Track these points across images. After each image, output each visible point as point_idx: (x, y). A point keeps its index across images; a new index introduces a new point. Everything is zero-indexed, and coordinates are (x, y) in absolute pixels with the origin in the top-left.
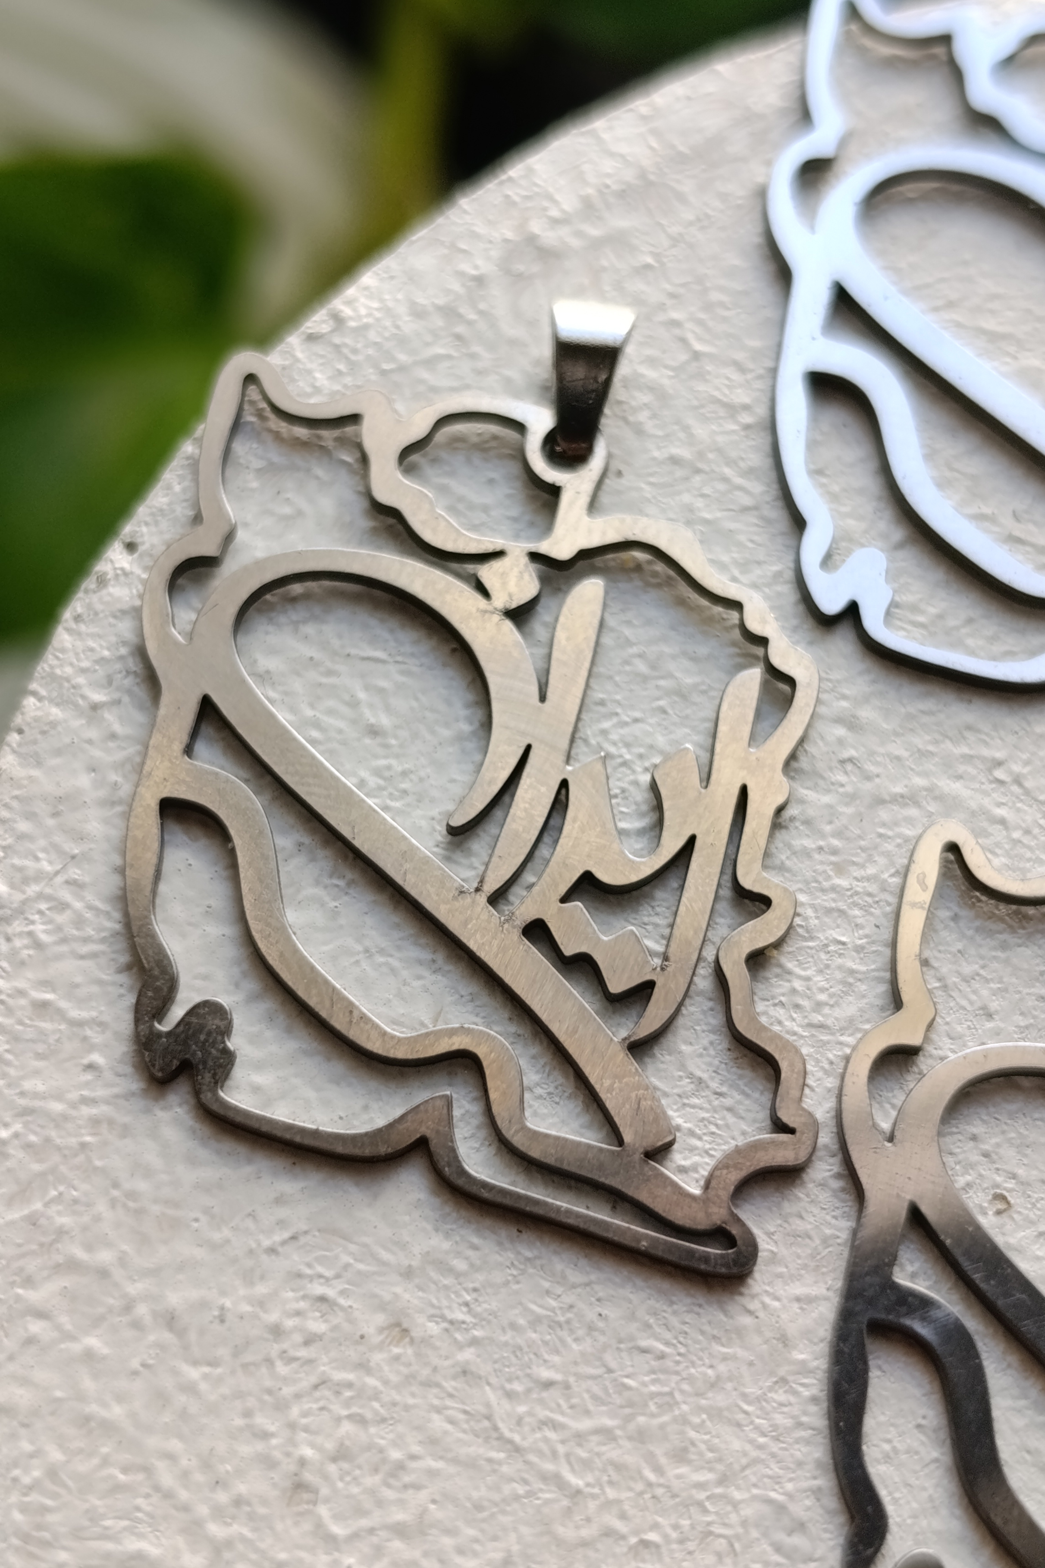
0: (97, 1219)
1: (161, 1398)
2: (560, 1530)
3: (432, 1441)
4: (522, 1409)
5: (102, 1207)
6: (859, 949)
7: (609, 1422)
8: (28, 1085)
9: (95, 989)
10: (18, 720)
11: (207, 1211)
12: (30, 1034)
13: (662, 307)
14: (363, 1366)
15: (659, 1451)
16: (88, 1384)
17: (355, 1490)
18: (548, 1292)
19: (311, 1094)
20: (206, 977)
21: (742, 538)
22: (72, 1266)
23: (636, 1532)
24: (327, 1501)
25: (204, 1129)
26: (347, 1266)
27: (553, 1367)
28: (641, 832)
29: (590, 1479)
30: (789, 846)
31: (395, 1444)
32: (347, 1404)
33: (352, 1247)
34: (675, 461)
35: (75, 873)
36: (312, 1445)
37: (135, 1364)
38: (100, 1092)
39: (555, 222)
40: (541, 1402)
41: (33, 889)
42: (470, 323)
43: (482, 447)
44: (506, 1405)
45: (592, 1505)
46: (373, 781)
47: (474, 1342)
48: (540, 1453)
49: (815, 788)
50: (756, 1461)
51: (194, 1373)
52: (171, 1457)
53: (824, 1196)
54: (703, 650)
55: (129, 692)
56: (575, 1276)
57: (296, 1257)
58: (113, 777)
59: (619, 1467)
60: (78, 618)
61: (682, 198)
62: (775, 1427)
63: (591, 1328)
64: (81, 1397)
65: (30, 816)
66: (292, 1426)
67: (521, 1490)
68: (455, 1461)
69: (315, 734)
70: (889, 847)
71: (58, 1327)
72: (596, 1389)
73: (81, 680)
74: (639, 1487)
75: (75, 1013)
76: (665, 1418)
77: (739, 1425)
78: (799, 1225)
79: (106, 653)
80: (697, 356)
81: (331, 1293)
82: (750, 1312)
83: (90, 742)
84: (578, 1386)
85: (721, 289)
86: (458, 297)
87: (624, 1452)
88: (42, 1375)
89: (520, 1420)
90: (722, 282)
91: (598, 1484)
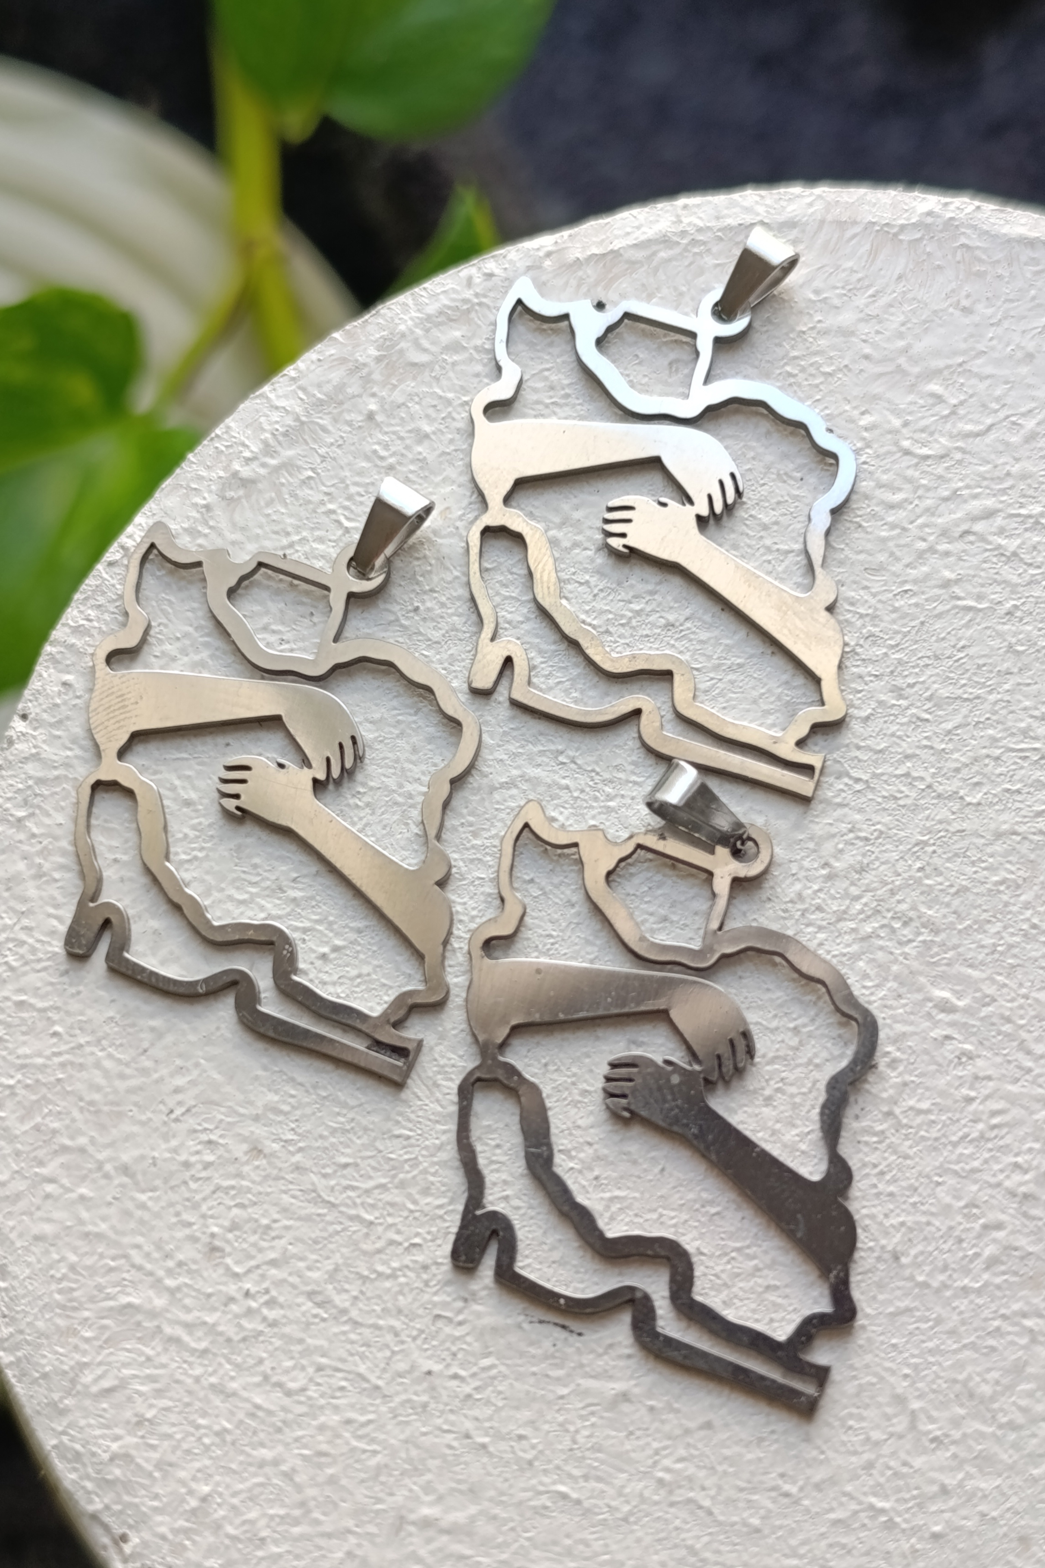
0: (73, 1120)
1: (127, 1214)
2: (364, 1247)
3: (285, 1210)
4: (333, 1183)
5: (76, 1114)
7: (383, 1181)
8: (20, 1051)
9: (49, 988)
11: (136, 1104)
12: (17, 1021)
13: (322, 503)
14: (239, 1175)
15: (413, 1191)
16: (85, 1215)
17: (245, 1246)
18: (338, 1114)
22: (65, 1149)
23: (406, 1240)
24: (230, 1255)
26: (221, 1121)
27: (348, 1155)
29: (377, 1214)
31: (263, 1216)
32: (233, 1198)
33: (223, 1110)
35: (25, 922)
36: (217, 1225)
37: (109, 1198)
39: (248, 460)
40: (344, 1176)
42: (206, 535)
44: (324, 1182)
45: (380, 1229)
47: (301, 1150)
48: (347, 1206)
51: (143, 1197)
52: (138, 1247)
57: (191, 1121)
59: (392, 1205)
61: (324, 429)
63: (366, 1129)
64: (81, 1222)
66: (204, 1216)
67: (339, 1228)
68: (299, 1219)
70: (502, 815)
71: (62, 1186)
72: (373, 1162)
73: (8, 805)
74: (405, 1214)
75: (40, 1005)
76: (415, 1172)
79: (20, 786)
81: (214, 1137)
83: (20, 842)
84: (363, 1164)
85: (356, 484)
86: (196, 520)
87: (394, 1196)
88: (57, 1215)
89: (332, 1189)
90: (357, 479)
91: (382, 1216)
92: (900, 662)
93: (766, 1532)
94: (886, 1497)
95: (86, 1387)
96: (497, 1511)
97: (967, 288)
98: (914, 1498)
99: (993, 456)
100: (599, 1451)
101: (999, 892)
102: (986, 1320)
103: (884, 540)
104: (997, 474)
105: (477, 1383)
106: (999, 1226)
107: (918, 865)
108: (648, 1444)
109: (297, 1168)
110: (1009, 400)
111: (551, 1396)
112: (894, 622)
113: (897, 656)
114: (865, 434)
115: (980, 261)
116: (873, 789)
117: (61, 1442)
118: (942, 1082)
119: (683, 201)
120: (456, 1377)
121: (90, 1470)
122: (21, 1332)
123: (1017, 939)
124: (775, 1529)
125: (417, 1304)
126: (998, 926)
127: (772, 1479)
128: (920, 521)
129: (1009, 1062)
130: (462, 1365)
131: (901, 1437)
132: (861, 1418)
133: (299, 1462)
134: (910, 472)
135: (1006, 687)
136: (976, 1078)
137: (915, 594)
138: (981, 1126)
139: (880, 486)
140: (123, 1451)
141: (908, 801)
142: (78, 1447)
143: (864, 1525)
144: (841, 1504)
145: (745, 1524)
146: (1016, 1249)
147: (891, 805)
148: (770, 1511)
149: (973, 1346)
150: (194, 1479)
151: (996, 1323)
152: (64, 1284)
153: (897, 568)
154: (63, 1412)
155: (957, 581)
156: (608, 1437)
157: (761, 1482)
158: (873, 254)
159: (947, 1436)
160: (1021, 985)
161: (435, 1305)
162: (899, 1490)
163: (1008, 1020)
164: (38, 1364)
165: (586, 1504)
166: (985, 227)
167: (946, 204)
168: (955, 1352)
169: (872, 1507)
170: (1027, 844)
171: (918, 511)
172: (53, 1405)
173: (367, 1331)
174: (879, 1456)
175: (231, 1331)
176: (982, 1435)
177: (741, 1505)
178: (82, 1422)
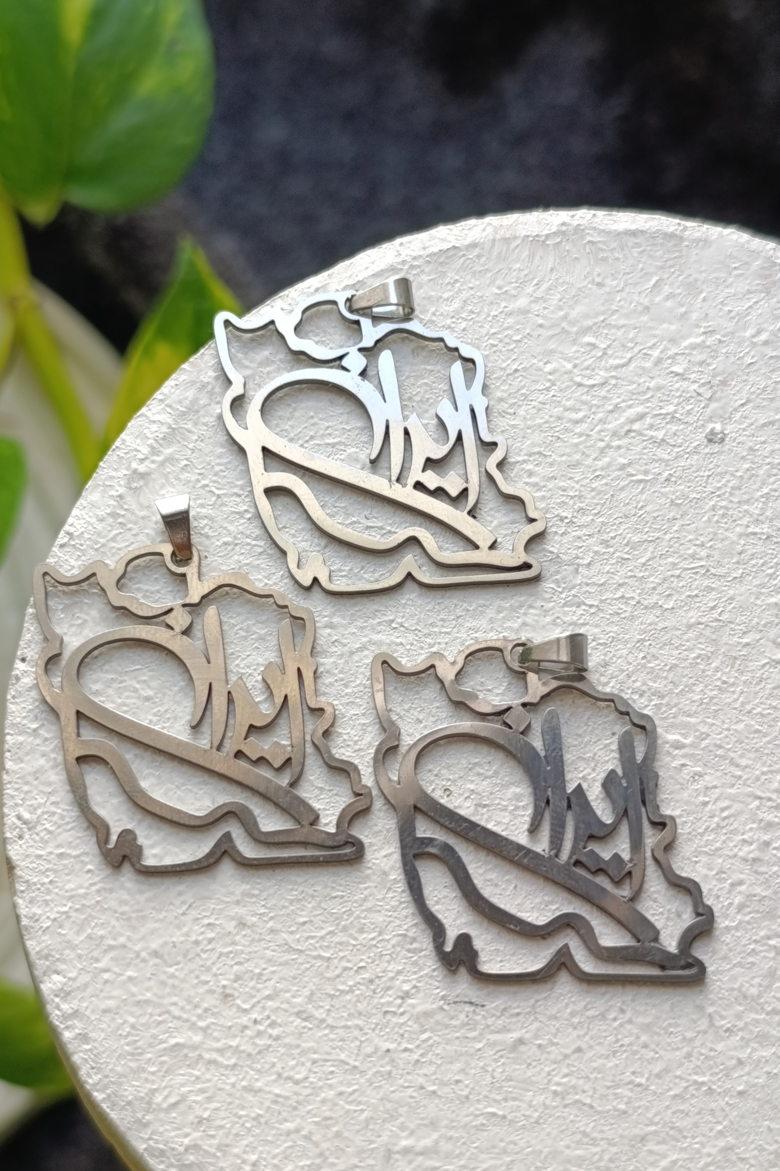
0: (114, 927)
1: (163, 983)
2: (328, 975)
3: (269, 961)
4: (298, 936)
5: (114, 922)
6: (364, 714)
7: (332, 929)
8: (67, 887)
9: (78, 841)
10: (7, 747)
11: (154, 908)
12: (60, 867)
13: (198, 481)
14: (234, 943)
15: (353, 932)
16: (134, 989)
17: (247, 990)
18: (292, 890)
19: (176, 850)
20: (119, 820)
21: (263, 566)
22: (111, 948)
23: (355, 965)
24: (238, 997)
25: (141, 878)
26: (214, 909)
27: (304, 916)
28: (265, 700)
29: (332, 952)
30: (324, 684)
31: (255, 967)
32: (233, 959)
33: (214, 901)
34: (225, 544)
35: (53, 799)
36: (225, 979)
37: (148, 975)
38: (96, 879)
39: (142, 461)
40: (304, 931)
41: (39, 811)
42: (123, 516)
43: (147, 567)
44: (292, 937)
45: (336, 961)
46: (155, 719)
47: (272, 918)
48: (310, 950)
49: (326, 657)
50: (390, 922)
51: (171, 970)
52: (175, 1004)
53: (382, 814)
54: (264, 618)
55: (46, 719)
56: (300, 880)
57: (194, 913)
58: (53, 756)
59: (341, 943)
60: (14, 697)
61: (190, 431)
62: (393, 907)
63: (313, 897)
64: (133, 995)
65: (27, 783)
66: (215, 975)
67: (308, 966)
68: (280, 965)
69: (125, 708)
70: (362, 670)
71: (115, 973)
72: (322, 918)
73: (25, 722)
74: (351, 948)
75: (75, 853)
76: (351, 919)
77: (379, 911)
78: (377, 828)
79: (31, 707)
80: (219, 496)
81: (211, 921)
82: (370, 868)
83: (38, 745)
84: (316, 920)
85: (219, 464)
86: (114, 507)
87: (341, 937)
88: (115, 993)
89: (298, 940)
90: (218, 461)
91: (335, 952)
92: (603, 523)
93: (630, 1112)
94: (704, 1074)
95: (158, 1105)
96: (451, 1133)
97: (597, 270)
98: (722, 1071)
99: (636, 378)
100: (511, 1080)
101: (697, 664)
102: (745, 945)
103: (577, 445)
104: (641, 389)
105: (421, 1051)
106: (741, 883)
107: (642, 655)
108: (542, 1069)
109: (272, 931)
110: (639, 340)
111: (472, 1051)
112: (594, 498)
113: (601, 519)
114: (550, 377)
115: (602, 250)
116: (602, 610)
117: (149, 1145)
118: (685, 795)
119: (398, 241)
120: (406, 1050)
121: (173, 1160)
122: (107, 1076)
123: (715, 692)
124: (635, 1109)
125: (370, 1007)
126: (701, 687)
127: (627, 1076)
128: (598, 428)
129: (726, 774)
130: (408, 1042)
131: (705, 1032)
132: (677, 1025)
133: (313, 1127)
134: (584, 398)
135: (675, 528)
136: (707, 788)
137: (604, 477)
138: (716, 819)
139: (567, 409)
140: (192, 1143)
141: (627, 614)
142: (161, 1146)
143: (693, 1095)
144: (676, 1084)
145: (616, 1110)
146: (755, 896)
147: (616, 619)
148: (630, 1098)
149: (740, 964)
150: (245, 1152)
151: (752, 946)
152: (130, 1039)
153: (588, 462)
154: (146, 1125)
155: (629, 464)
156: (515, 1070)
157: (621, 1080)
158: (531, 256)
159: (735, 1026)
160: (723, 722)
161: (383, 1005)
162: (711, 1068)
163: (720, 747)
164: (122, 1096)
165: (509, 1117)
166: (601, 227)
167: (573, 216)
168: (729, 970)
169: (696, 1082)
170: (709, 629)
171: (595, 422)
172: (139, 1121)
173: (341, 1031)
174: (694, 1047)
175: (248, 1048)
176: (757, 1021)
177: (611, 1097)
178: (161, 1129)
